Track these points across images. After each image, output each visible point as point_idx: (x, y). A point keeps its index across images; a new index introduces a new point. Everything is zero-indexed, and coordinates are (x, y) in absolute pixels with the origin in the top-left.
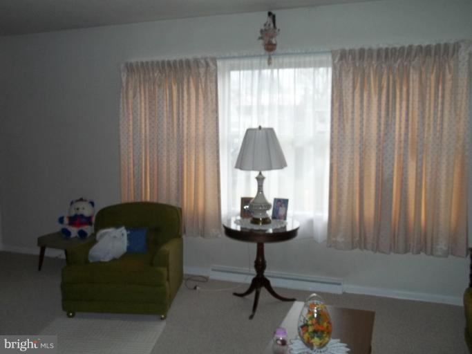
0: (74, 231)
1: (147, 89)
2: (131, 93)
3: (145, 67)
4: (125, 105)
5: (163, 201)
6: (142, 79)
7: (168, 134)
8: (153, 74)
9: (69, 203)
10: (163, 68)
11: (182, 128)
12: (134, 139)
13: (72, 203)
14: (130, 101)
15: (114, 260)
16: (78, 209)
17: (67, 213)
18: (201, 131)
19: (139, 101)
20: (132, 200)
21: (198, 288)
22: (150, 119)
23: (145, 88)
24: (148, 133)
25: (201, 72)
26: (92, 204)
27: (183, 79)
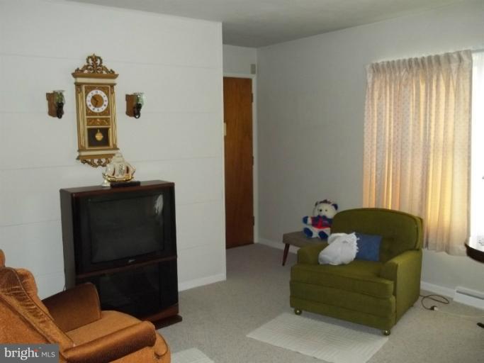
0: (316, 232)
1: (393, 90)
2: (376, 94)
3: (391, 66)
4: (370, 107)
5: (406, 210)
6: (388, 79)
7: (414, 138)
8: (400, 73)
9: (314, 204)
10: (410, 66)
11: (429, 130)
12: (377, 142)
13: (316, 204)
14: (376, 101)
15: (343, 265)
16: (321, 210)
17: (311, 213)
18: (450, 135)
19: (384, 101)
20: (373, 206)
21: (435, 308)
22: (395, 121)
23: (390, 87)
24: (392, 137)
25: (452, 67)
26: (336, 206)
27: (432, 77)
